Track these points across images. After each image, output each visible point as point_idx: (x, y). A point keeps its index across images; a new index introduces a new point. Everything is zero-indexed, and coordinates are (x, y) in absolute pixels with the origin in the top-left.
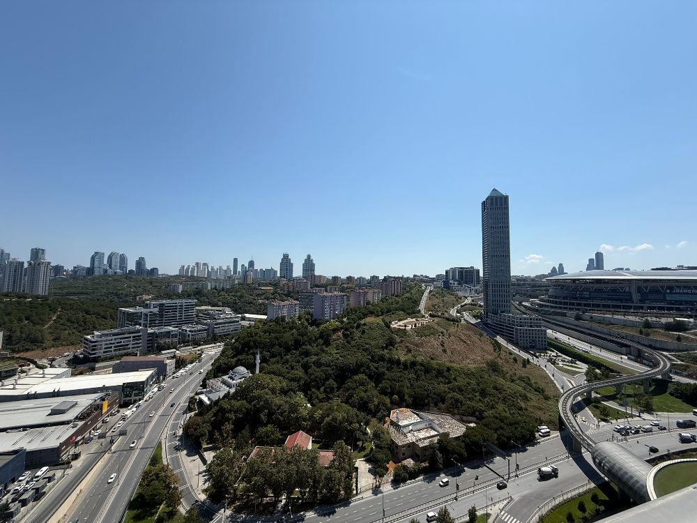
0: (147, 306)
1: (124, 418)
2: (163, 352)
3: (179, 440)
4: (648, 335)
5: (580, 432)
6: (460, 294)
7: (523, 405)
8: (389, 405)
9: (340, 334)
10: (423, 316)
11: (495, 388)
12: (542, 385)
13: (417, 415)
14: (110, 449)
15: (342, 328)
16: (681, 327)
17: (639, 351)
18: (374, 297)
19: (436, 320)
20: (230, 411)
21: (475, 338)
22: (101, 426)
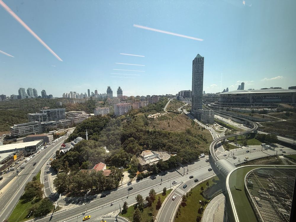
0: (41, 112)
1: (26, 162)
2: (50, 132)
3: (49, 169)
4: (252, 116)
5: (215, 156)
6: (183, 102)
7: (196, 146)
8: (142, 149)
9: (125, 121)
10: (165, 112)
11: (187, 140)
12: (207, 137)
13: (153, 152)
14: (17, 175)
15: (126, 119)
16: (265, 112)
17: (248, 122)
18: (144, 105)
19: (169, 113)
20: (70, 156)
21: (184, 120)
22: (15, 165)
